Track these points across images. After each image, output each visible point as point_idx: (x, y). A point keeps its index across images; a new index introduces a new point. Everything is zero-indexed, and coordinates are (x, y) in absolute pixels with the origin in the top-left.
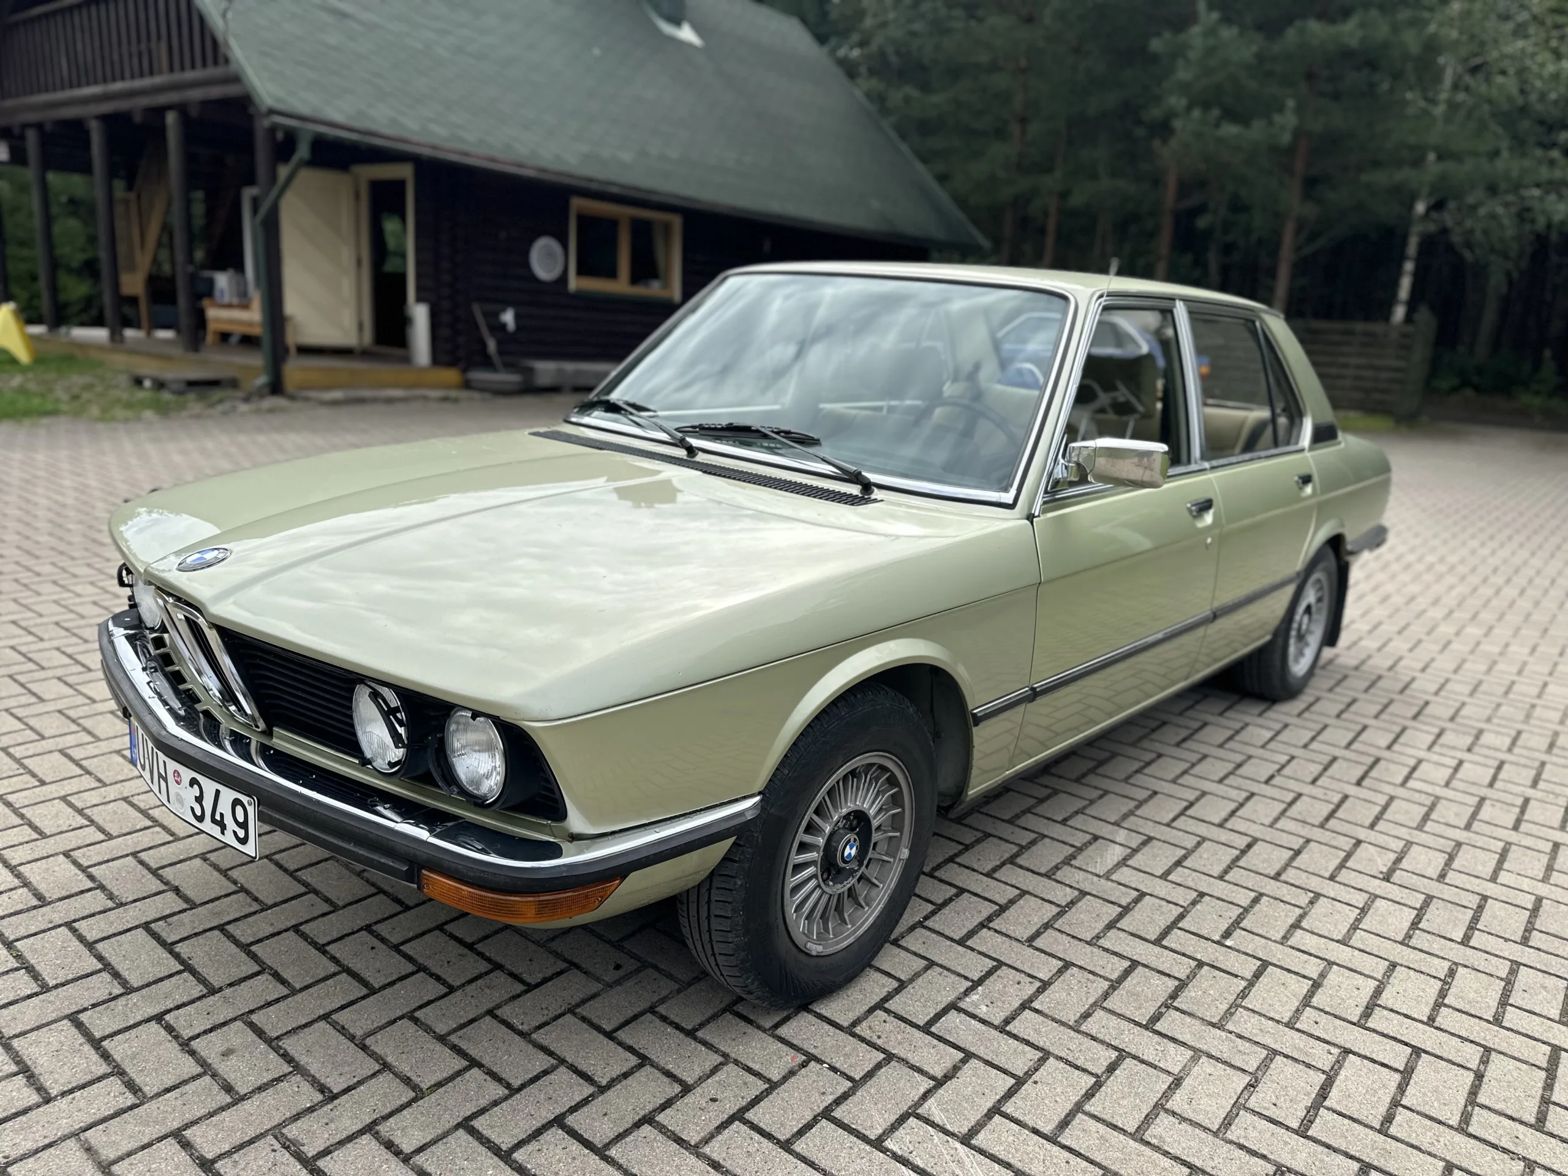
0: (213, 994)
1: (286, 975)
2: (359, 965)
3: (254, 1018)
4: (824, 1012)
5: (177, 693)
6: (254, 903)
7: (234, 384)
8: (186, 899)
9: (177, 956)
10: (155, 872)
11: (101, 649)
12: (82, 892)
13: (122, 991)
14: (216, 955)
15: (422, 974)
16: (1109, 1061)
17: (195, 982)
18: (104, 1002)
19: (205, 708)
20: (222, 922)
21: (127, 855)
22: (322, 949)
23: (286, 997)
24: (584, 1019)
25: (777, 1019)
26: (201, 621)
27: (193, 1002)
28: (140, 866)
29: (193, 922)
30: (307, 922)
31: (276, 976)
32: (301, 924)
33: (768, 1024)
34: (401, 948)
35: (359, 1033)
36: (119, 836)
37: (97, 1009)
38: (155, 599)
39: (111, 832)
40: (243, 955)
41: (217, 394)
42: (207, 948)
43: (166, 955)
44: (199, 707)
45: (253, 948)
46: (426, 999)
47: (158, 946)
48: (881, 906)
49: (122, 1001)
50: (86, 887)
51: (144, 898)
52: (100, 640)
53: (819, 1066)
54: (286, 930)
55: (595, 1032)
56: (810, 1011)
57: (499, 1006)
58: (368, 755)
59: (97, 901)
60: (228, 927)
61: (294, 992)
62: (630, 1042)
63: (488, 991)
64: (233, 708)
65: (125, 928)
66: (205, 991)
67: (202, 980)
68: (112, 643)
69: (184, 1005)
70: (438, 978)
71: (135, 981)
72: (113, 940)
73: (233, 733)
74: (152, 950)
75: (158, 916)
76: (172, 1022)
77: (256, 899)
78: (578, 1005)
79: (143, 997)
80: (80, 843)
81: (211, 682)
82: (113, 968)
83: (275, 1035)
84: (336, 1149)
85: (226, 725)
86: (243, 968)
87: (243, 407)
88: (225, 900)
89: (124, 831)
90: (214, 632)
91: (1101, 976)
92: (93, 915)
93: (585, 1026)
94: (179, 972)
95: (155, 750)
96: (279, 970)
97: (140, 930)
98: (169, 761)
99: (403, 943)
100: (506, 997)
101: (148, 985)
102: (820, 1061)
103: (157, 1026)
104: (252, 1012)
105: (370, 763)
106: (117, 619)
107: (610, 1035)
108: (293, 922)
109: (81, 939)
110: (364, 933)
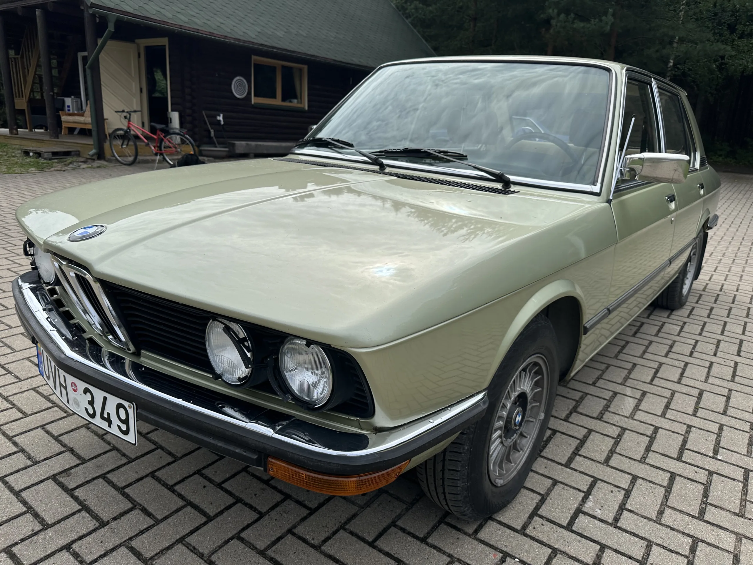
0: (103, 527)
1: (150, 509)
2: (197, 500)
3: (134, 543)
4: (502, 519)
5: (69, 326)
6: (123, 458)
7: (78, 154)
8: (78, 457)
9: (76, 499)
10: (56, 438)
11: (14, 296)
12: (10, 455)
13: (41, 527)
14: (102, 497)
15: (239, 504)
16: (689, 545)
17: (90, 518)
18: (29, 537)
19: (89, 336)
20: (103, 472)
21: (38, 428)
22: (171, 488)
23: (152, 526)
24: (352, 533)
25: (475, 527)
26: (88, 276)
27: (90, 533)
28: (47, 435)
29: (85, 473)
30: (159, 469)
31: (144, 510)
32: (155, 471)
33: (471, 531)
34: (223, 485)
35: (206, 552)
36: (32, 414)
37: (24, 543)
38: (52, 262)
39: (27, 412)
40: (120, 496)
41: (69, 159)
42: (95, 492)
43: (69, 498)
44: (86, 336)
45: (126, 490)
46: (246, 523)
47: (63, 492)
48: (529, 450)
49: (41, 536)
50: (12, 451)
51: (51, 457)
52: (13, 291)
53: (513, 561)
54: (146, 476)
55: (362, 543)
56: (494, 520)
57: (295, 527)
58: (218, 371)
59: (20, 460)
60: (108, 476)
61: (158, 522)
62: (387, 549)
63: (284, 515)
64: (110, 337)
65: (40, 479)
66: (98, 524)
67: (95, 517)
68: (21, 293)
69: (84, 536)
70: (251, 507)
71: (50, 521)
72: (32, 489)
73: (111, 355)
74: (60, 495)
75: (61, 469)
76: (77, 550)
77: (124, 455)
78: (346, 523)
79: (56, 531)
80: (7, 420)
81: (95, 319)
82: (34, 510)
83: (149, 556)
85: (106, 349)
86: (122, 505)
88: (104, 456)
89: (35, 411)
90: (98, 285)
91: (658, 484)
92: (18, 471)
93: (355, 539)
94: (79, 511)
95: (57, 367)
96: (146, 506)
97: (50, 480)
98: (67, 376)
99: (224, 482)
100: (299, 519)
101: (59, 522)
102: (514, 558)
103: (67, 554)
104: (131, 539)
105: (221, 377)
106: (24, 278)
107: (372, 544)
108: (150, 470)
109: (11, 489)
110: (197, 476)
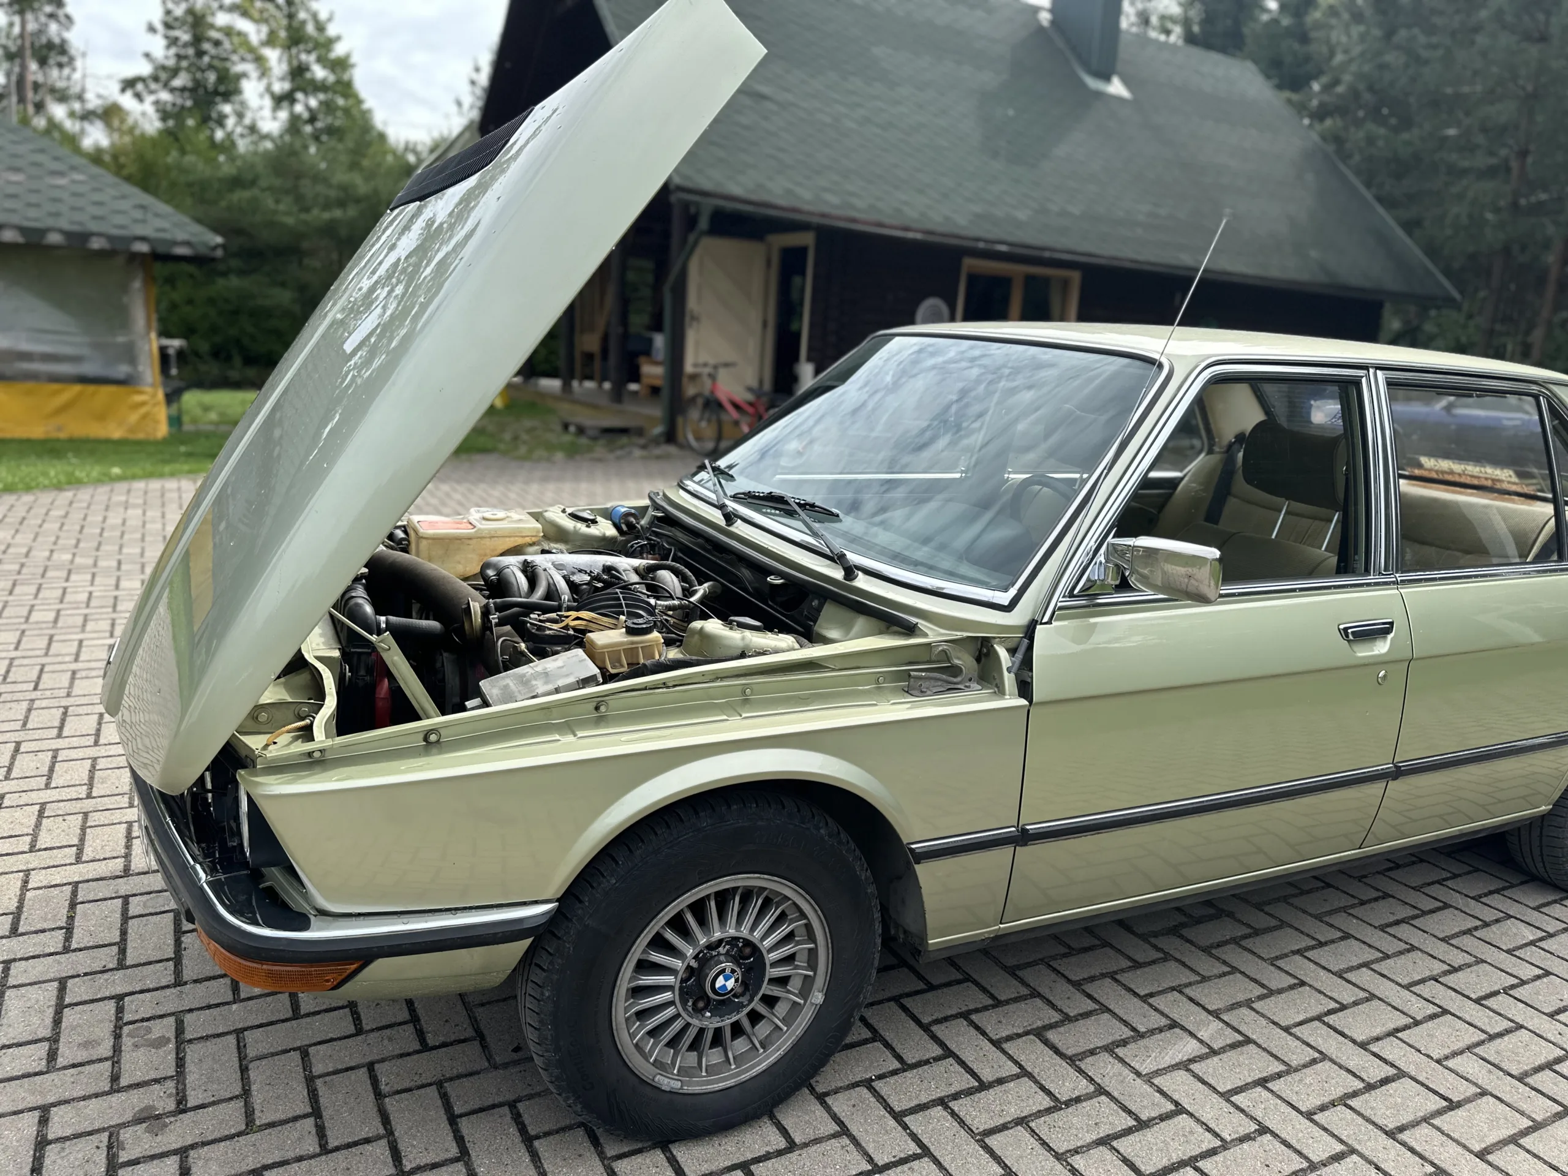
4: (679, 1154)
24: (444, 1095)
33: (610, 1152)
48: (781, 1052)
55: (443, 1112)
56: (667, 1151)
69: (148, 991)
71: (131, 961)
72: (145, 918)
74: (166, 935)
76: (126, 1004)
79: (125, 975)
82: (125, 945)
83: (189, 1037)
84: (144, 1162)
87: (637, 453)
94: (168, 960)
97: (171, 915)
101: (138, 965)
103: (113, 1005)
104: (190, 1011)
107: (453, 1119)
109: (125, 912)
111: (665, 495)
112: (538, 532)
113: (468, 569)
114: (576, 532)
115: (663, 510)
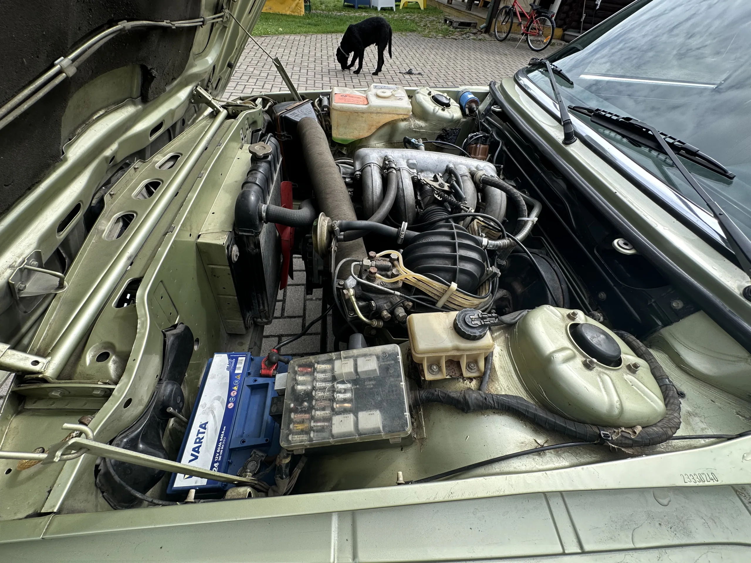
41: (467, 30)
111: (501, 85)
112: (409, 111)
113: (361, 134)
114: (434, 114)
115: (502, 106)
